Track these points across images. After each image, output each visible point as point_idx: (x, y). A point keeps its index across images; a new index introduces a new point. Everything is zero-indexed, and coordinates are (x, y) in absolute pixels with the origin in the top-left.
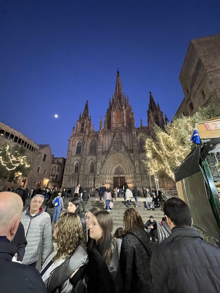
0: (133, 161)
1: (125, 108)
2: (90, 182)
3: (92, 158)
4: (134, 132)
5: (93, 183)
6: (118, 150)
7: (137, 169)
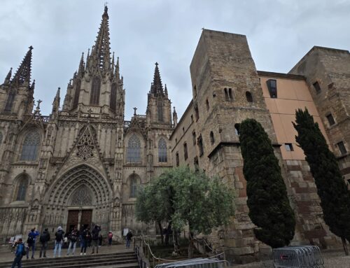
0: (111, 181)
1: (111, 80)
3: (25, 171)
4: (120, 128)
5: (19, 223)
6: (85, 158)
7: (117, 195)
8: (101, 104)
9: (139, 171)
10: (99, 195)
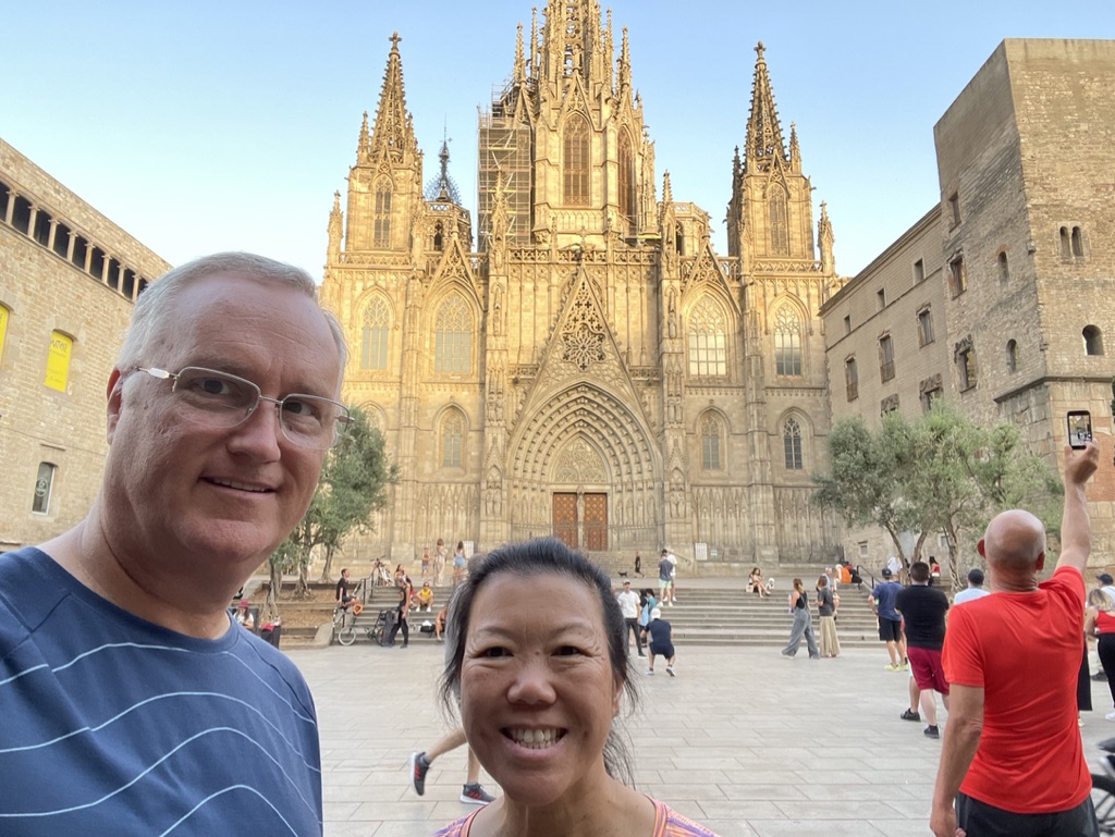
0: (654, 424)
2: (449, 516)
3: (452, 397)
4: (671, 280)
6: (584, 367)
7: (677, 462)
8: (597, 202)
9: (727, 401)
10: (621, 458)
